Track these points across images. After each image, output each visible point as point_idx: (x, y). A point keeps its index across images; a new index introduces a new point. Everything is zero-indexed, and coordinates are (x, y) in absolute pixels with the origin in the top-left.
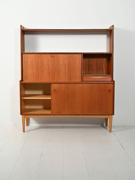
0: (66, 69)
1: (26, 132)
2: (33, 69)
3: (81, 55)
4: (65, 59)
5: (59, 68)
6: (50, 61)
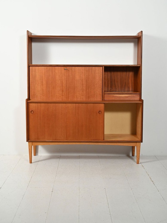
0: (83, 85)
1: (33, 163)
2: (43, 85)
3: (102, 68)
4: (82, 73)
5: (75, 83)
6: (63, 76)
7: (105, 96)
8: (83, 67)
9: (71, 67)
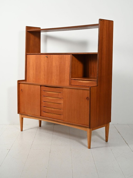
0: (57, 71)
3: (70, 55)
4: (57, 60)
5: (52, 69)
6: (45, 62)
7: (72, 81)
8: (58, 55)
9: (50, 55)
